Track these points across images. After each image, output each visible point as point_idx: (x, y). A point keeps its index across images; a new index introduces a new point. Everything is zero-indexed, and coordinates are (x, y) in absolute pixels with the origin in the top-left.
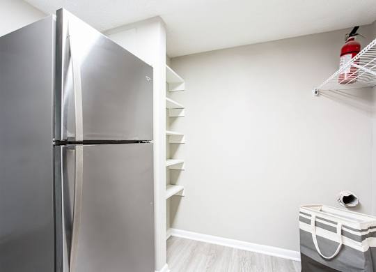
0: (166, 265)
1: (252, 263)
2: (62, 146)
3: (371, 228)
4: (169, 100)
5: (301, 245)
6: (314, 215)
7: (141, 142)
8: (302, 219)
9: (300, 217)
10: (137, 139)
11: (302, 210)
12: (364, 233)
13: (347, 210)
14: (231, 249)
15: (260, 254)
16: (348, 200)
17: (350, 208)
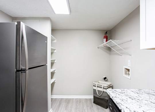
0: (51, 109)
1: (80, 102)
2: (20, 72)
3: (109, 85)
4: (52, 47)
5: (94, 93)
6: (97, 84)
7: (44, 65)
8: (94, 86)
9: (94, 85)
10: (42, 65)
11: (94, 83)
12: (108, 87)
13: (105, 81)
14: (73, 99)
15: (82, 99)
16: (105, 78)
17: (106, 81)
